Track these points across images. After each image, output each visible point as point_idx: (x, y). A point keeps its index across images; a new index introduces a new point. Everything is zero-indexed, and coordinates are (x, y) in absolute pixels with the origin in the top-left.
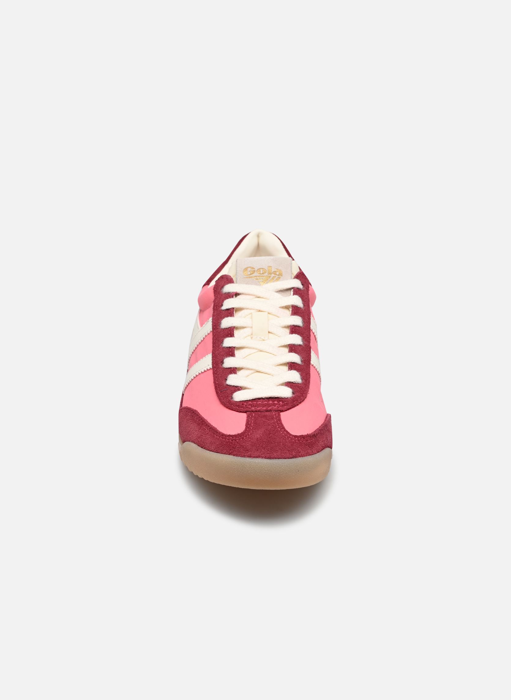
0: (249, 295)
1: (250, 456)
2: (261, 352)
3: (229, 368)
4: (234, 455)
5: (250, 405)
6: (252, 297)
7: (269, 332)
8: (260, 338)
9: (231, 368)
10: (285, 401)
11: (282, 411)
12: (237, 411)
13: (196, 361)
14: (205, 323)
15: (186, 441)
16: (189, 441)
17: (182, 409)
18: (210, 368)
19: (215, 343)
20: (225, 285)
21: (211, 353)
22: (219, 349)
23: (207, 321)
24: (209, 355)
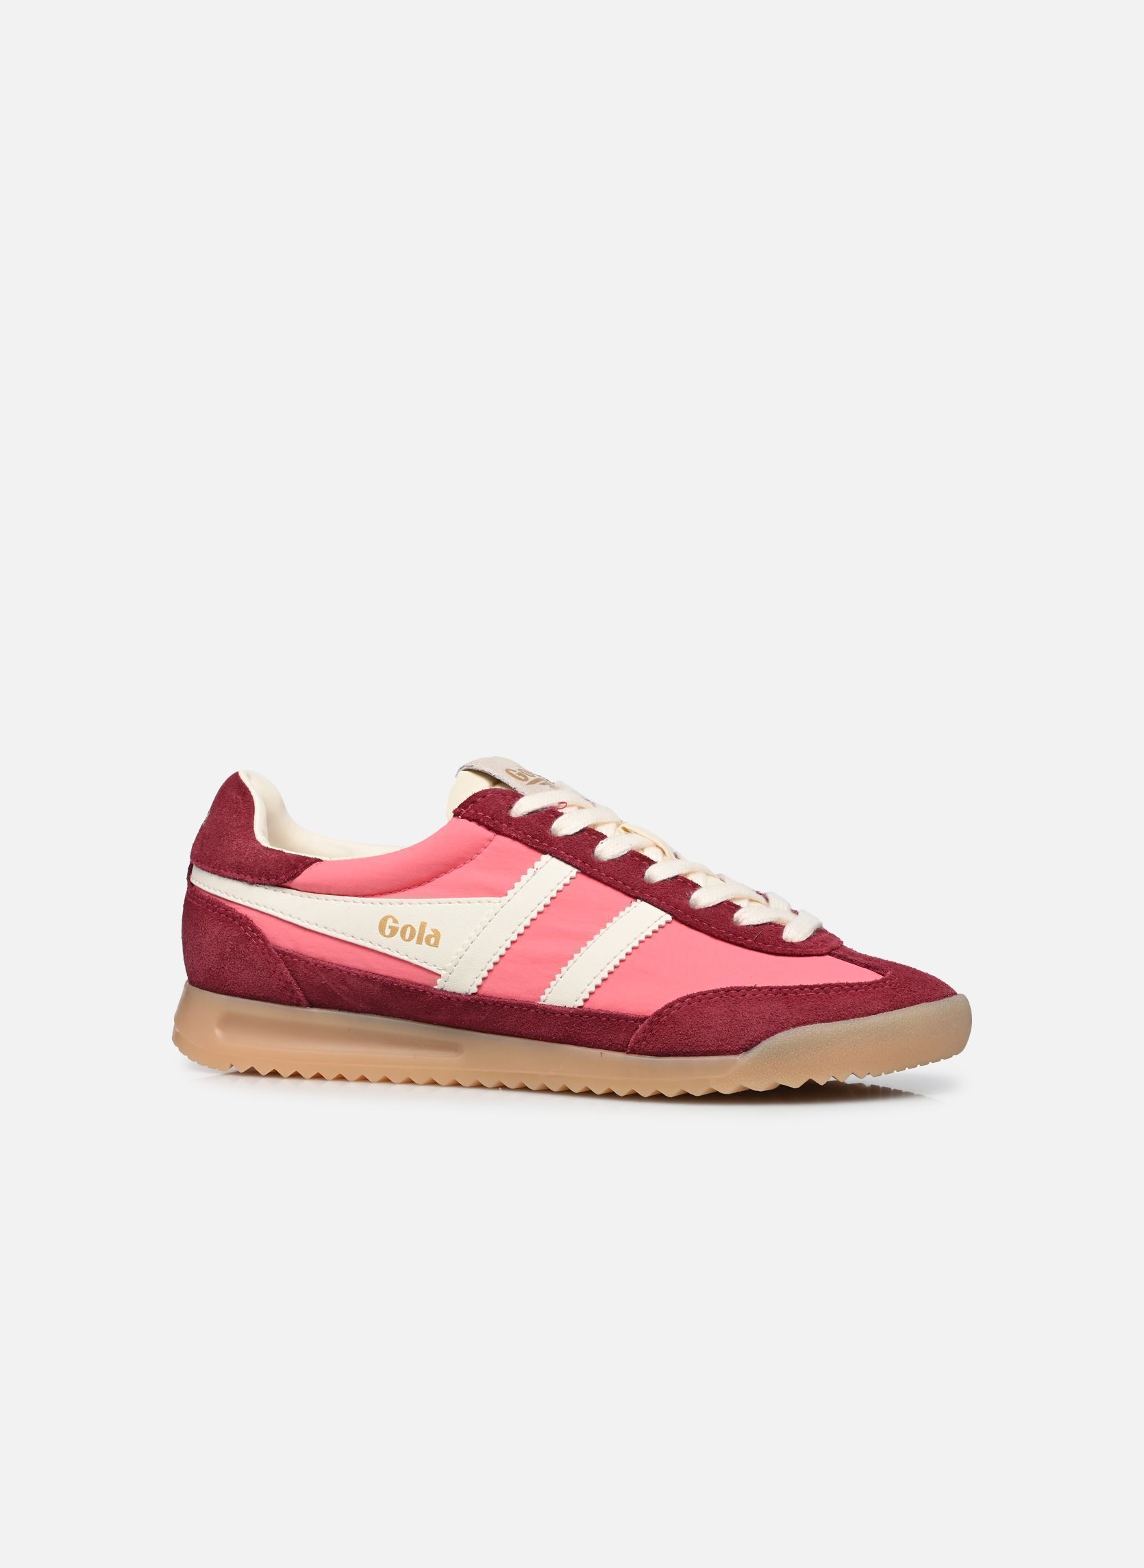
3: (718, 905)
9: (720, 904)
13: (583, 938)
14: (524, 878)
15: (768, 1037)
16: (783, 1029)
17: (671, 1007)
18: (668, 922)
19: (625, 884)
20: (514, 803)
21: (634, 904)
22: (654, 887)
23: (530, 871)
24: (627, 909)
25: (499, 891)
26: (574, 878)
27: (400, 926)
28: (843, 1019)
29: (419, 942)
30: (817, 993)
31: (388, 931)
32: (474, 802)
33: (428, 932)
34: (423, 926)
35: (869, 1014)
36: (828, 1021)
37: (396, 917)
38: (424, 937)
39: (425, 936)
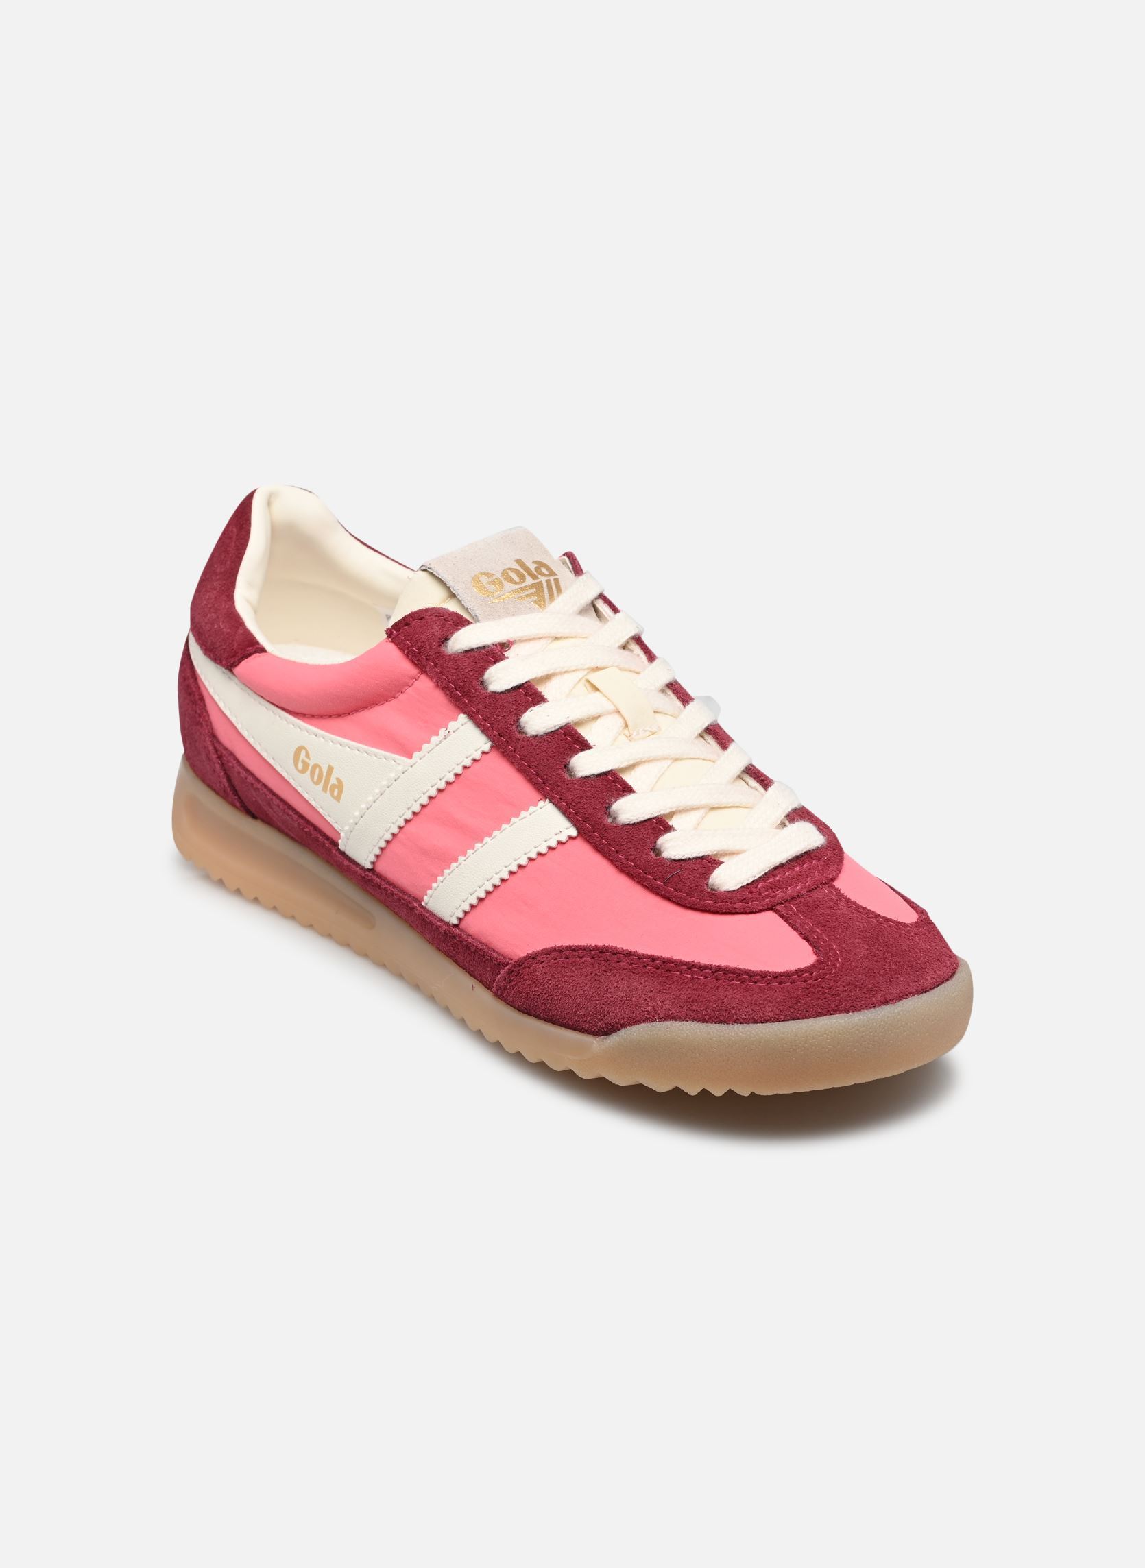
0: (529, 640)
1: (885, 1002)
2: (679, 764)
3: (646, 821)
4: (847, 1011)
5: (767, 888)
6: (542, 642)
7: (655, 712)
8: (646, 731)
9: (649, 820)
10: (823, 856)
11: (833, 880)
12: (751, 913)
13: (475, 836)
14: (434, 739)
15: (630, 1025)
16: (647, 1020)
17: (533, 958)
18: (571, 838)
19: (537, 774)
20: (452, 634)
21: (541, 803)
22: (570, 786)
23: (442, 732)
24: (532, 809)
25: (406, 749)
26: (488, 753)
27: (311, 763)
28: (721, 1022)
29: (325, 789)
30: (706, 977)
31: (300, 766)
32: (407, 624)
33: (333, 781)
34: (330, 769)
35: (756, 1022)
36: (703, 1021)
37: (310, 752)
38: (329, 786)
39: (330, 784)
